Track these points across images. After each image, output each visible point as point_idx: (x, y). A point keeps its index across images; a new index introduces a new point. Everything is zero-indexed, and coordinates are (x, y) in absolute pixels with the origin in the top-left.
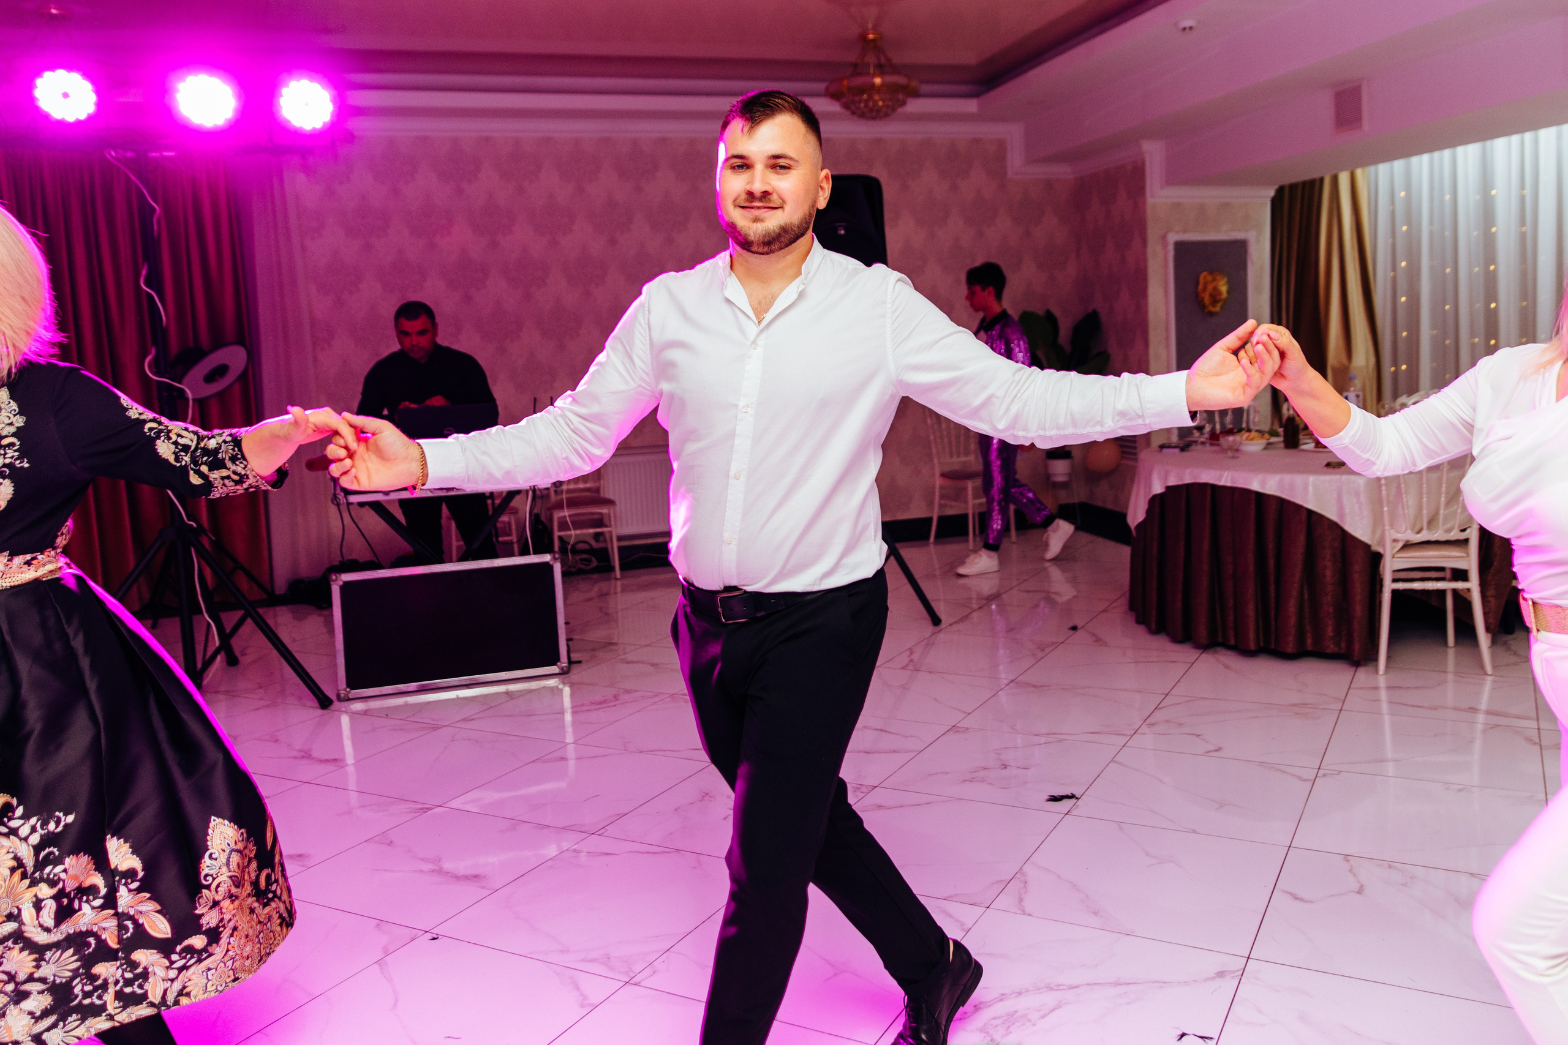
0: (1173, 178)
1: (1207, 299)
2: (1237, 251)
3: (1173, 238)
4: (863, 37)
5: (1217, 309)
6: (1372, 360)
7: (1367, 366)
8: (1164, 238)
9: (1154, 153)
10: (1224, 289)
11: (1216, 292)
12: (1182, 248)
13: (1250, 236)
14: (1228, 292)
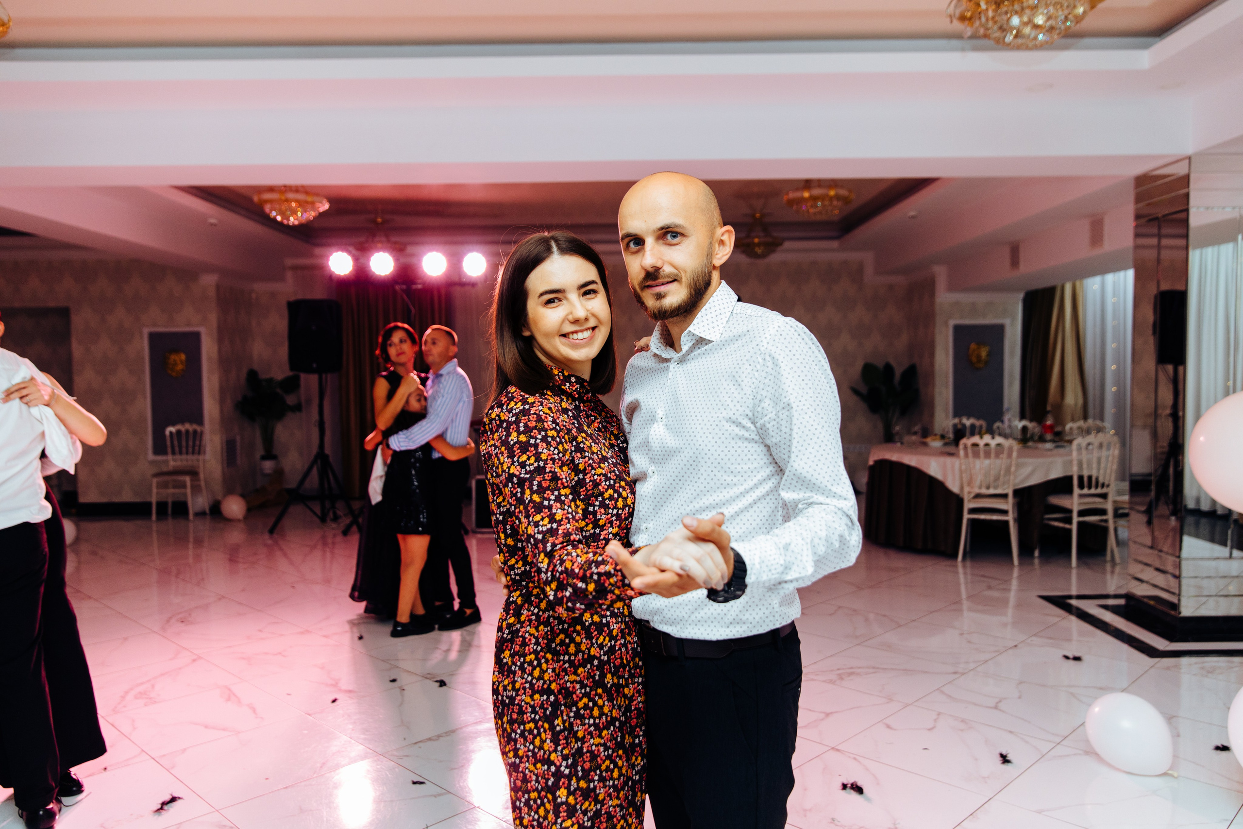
0: (952, 287)
1: (974, 359)
2: (998, 331)
3: (952, 323)
4: (753, 216)
5: (981, 365)
6: (1080, 401)
7: (1076, 404)
8: (946, 323)
9: (941, 273)
10: (984, 353)
11: (979, 357)
12: (958, 329)
13: (1007, 322)
14: (988, 355)
